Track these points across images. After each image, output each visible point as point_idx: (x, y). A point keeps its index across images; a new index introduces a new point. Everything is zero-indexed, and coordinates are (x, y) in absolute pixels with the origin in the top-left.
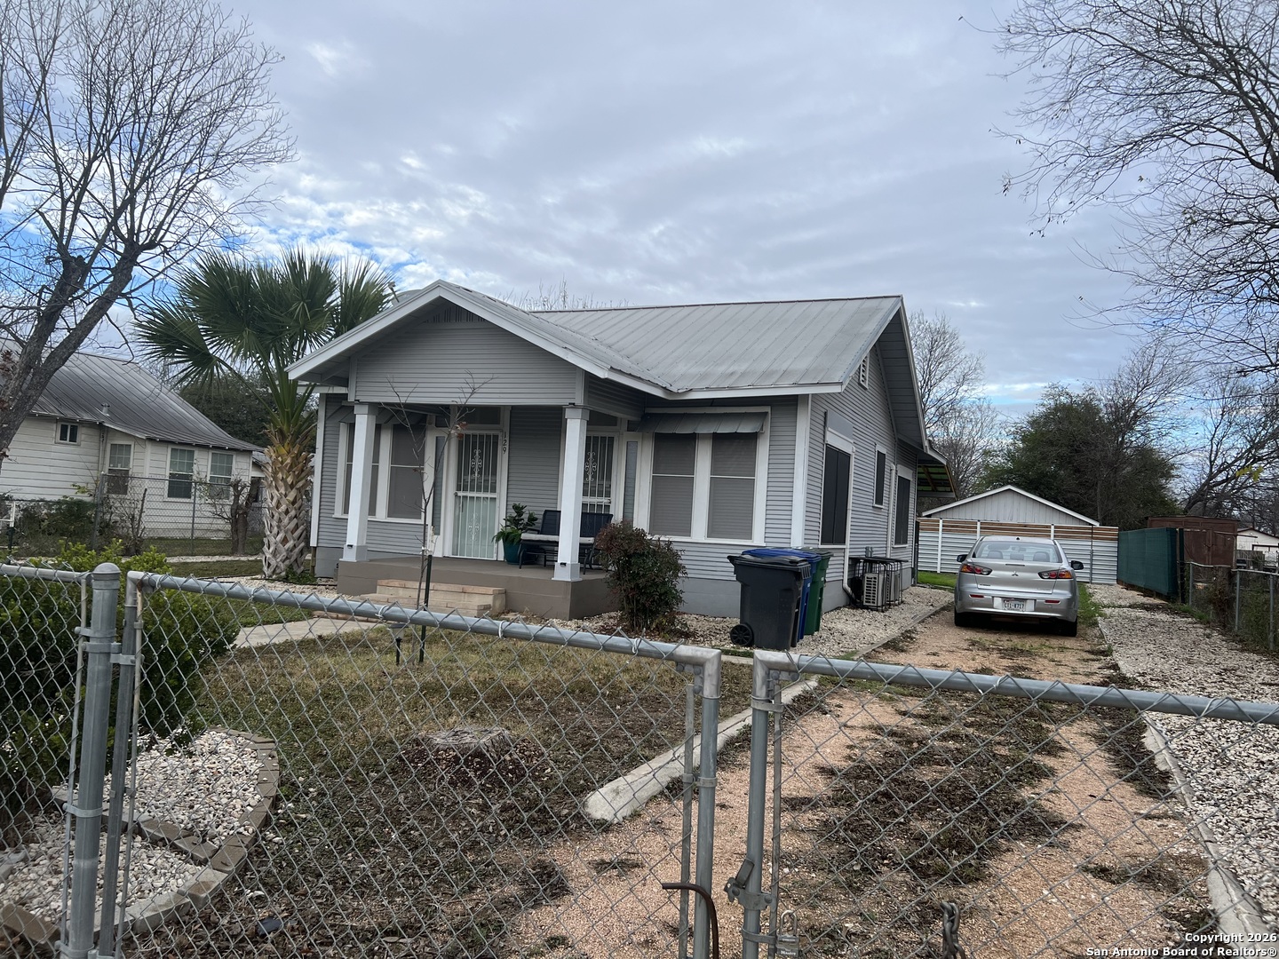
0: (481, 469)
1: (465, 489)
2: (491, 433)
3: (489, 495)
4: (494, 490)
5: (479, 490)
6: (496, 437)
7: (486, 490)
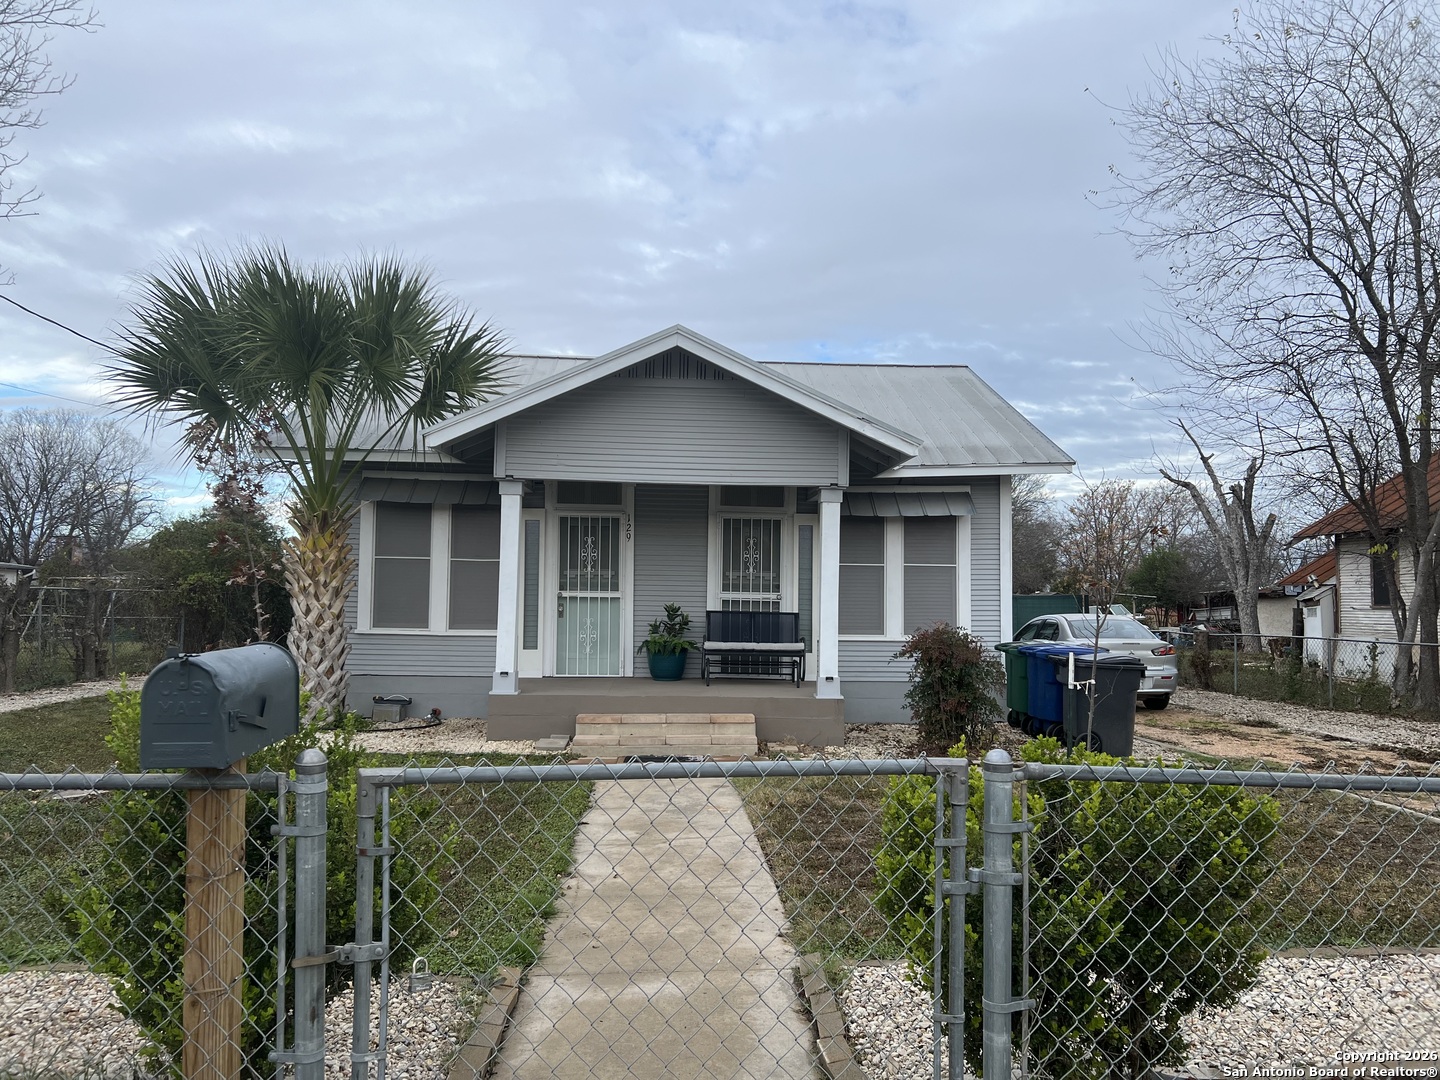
0: (595, 562)
1: (573, 587)
2: (610, 515)
3: (609, 595)
4: (615, 588)
5: (594, 588)
6: (616, 521)
7: (604, 588)
